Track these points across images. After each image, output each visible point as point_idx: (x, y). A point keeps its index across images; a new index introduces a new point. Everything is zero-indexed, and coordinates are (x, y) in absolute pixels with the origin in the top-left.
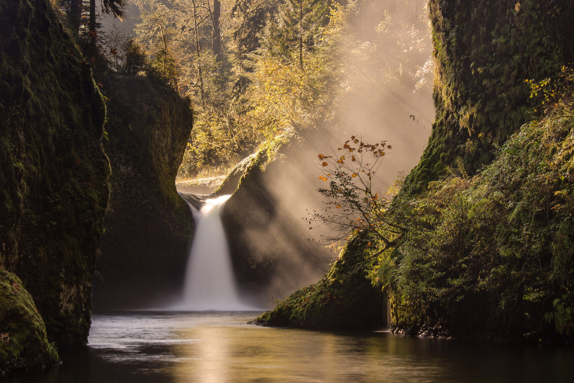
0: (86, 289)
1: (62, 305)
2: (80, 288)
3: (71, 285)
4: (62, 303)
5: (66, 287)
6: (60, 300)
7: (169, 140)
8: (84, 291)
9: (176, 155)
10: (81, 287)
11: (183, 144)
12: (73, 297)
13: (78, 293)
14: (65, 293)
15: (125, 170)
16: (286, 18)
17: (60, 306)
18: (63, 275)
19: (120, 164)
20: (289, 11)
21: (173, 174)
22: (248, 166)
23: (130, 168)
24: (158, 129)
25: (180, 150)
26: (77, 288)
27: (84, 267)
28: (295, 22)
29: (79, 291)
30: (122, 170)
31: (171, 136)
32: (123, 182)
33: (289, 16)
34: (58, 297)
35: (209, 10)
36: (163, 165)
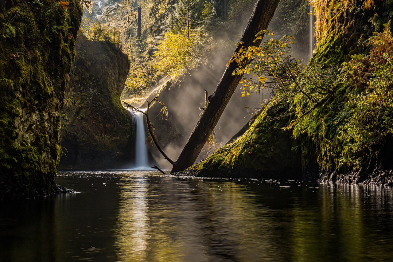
0: (52, 118)
1: (17, 134)
2: (44, 116)
3: (30, 111)
4: (17, 130)
5: (24, 112)
6: (15, 128)
7: (117, 75)
8: (49, 120)
9: (121, 84)
10: (46, 115)
11: (124, 79)
12: (34, 126)
13: (41, 121)
14: (22, 119)
15: (93, 91)
16: (181, 12)
17: (14, 135)
18: (20, 95)
19: (90, 88)
20: (181, 8)
21: (119, 94)
22: (160, 90)
23: (95, 90)
24: (111, 69)
25: (123, 81)
26: (40, 115)
27: (50, 89)
28: (185, 14)
29: (42, 119)
30: (91, 91)
31: (118, 73)
32: (92, 98)
33: (182, 11)
34: (11, 123)
35: (136, 18)
36: (113, 89)
